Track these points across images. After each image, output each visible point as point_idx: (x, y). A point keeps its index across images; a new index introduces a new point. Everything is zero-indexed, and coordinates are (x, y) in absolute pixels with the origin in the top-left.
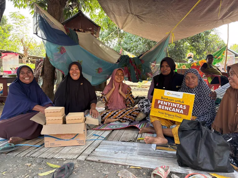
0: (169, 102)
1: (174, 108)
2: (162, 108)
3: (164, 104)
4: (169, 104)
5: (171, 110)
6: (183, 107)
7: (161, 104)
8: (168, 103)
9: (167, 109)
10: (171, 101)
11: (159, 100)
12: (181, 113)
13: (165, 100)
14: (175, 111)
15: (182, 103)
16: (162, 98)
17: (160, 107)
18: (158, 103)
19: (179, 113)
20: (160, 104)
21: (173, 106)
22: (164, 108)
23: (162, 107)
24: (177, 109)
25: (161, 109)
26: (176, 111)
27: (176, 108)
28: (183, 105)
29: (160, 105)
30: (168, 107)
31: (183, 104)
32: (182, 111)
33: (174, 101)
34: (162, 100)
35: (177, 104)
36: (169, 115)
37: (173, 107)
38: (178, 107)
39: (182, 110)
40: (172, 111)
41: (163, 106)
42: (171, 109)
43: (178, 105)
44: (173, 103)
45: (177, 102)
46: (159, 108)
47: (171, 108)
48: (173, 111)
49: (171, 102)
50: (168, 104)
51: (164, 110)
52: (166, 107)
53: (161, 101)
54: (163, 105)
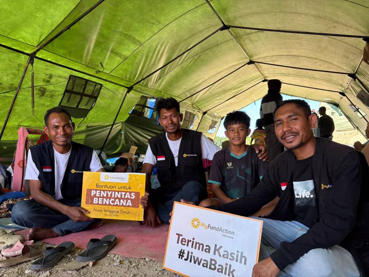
0: (110, 191)
1: (117, 200)
2: (100, 203)
3: (102, 196)
4: (109, 194)
5: (113, 204)
6: (131, 196)
7: (97, 195)
8: (108, 192)
9: (108, 203)
10: (112, 189)
11: (93, 190)
12: (129, 206)
13: (103, 189)
14: (119, 204)
15: (128, 190)
16: (97, 185)
17: (95, 200)
18: (92, 195)
19: (126, 206)
20: (95, 196)
21: (116, 197)
22: (103, 202)
23: (98, 200)
24: (122, 201)
25: (98, 204)
26: (121, 204)
27: (121, 198)
28: (130, 193)
29: (95, 198)
30: (108, 199)
31: (130, 190)
32: (129, 203)
33: (117, 188)
34: (98, 188)
35: (121, 192)
36: (110, 212)
37: (115, 199)
38: (123, 197)
39: (129, 201)
40: (115, 204)
41: (100, 199)
42: (112, 202)
43: (123, 193)
44: (115, 191)
45: (121, 190)
46: (94, 202)
47: (113, 200)
48: (117, 205)
49: (112, 191)
50: (107, 194)
51: (103, 204)
52: (105, 199)
53: (96, 190)
54: (100, 197)
